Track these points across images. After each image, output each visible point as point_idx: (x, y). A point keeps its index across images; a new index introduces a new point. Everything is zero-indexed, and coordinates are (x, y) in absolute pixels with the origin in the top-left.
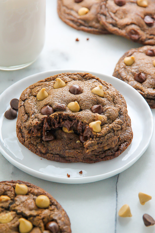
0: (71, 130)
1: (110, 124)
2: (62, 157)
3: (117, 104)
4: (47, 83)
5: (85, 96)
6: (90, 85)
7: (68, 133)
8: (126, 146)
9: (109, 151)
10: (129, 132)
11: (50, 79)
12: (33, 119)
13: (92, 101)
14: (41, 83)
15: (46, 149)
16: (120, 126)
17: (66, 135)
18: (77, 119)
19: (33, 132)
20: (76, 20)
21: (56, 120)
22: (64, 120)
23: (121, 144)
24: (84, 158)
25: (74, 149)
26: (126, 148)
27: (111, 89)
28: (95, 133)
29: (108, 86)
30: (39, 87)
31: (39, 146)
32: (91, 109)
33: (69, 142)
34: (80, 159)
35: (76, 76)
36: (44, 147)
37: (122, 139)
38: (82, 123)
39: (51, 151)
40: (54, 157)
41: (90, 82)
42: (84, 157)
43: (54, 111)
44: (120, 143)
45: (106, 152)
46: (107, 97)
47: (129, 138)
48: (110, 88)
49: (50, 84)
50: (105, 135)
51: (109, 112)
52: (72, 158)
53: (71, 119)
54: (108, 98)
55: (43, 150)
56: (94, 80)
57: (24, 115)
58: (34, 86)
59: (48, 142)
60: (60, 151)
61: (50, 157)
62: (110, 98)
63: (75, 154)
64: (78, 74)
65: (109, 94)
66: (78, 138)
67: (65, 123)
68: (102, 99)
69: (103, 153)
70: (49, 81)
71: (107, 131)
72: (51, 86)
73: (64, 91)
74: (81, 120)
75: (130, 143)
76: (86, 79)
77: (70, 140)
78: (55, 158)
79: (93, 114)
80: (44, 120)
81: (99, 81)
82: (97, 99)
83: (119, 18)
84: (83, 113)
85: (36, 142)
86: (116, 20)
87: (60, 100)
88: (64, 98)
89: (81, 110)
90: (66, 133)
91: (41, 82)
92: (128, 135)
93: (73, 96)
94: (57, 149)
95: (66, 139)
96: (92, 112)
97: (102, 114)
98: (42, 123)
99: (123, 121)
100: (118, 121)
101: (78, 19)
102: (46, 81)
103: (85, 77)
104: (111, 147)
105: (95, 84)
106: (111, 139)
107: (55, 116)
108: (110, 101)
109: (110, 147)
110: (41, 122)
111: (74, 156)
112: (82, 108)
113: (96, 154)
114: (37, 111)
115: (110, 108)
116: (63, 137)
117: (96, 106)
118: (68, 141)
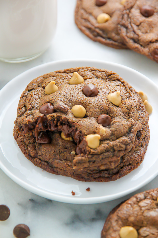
0: (69, 137)
1: (113, 141)
2: (50, 166)
3: (132, 118)
4: (64, 75)
5: (96, 101)
6: (111, 88)
7: (65, 140)
8: (129, 169)
9: (106, 172)
10: (139, 154)
11: (70, 71)
12: (28, 116)
13: (101, 109)
14: (58, 74)
15: (36, 152)
16: (123, 146)
17: (62, 142)
18: (76, 127)
19: (23, 130)
20: (93, 28)
21: (53, 123)
22: (62, 124)
23: (124, 166)
24: (74, 174)
25: (66, 160)
26: (129, 172)
27: (132, 98)
28: (89, 148)
29: (131, 94)
30: (53, 77)
31: (30, 146)
32: (97, 118)
33: (63, 151)
34: (69, 174)
35: (101, 73)
36: (35, 149)
37: (126, 161)
38: (81, 132)
39: (41, 156)
40: (41, 164)
41: (113, 84)
42: (74, 172)
43: (55, 111)
44: (122, 165)
45: (102, 172)
46: (122, 107)
47: (136, 161)
48: (132, 96)
49: (67, 77)
50: (101, 154)
51: (115, 127)
52: (60, 170)
53: (70, 124)
54: (123, 109)
55: (32, 153)
56: (119, 83)
57: (22, 108)
58: (48, 76)
59: (40, 144)
60: (50, 159)
61: (37, 163)
62: (125, 109)
63: (64, 167)
64: (104, 71)
65: (125, 104)
66: (75, 149)
67: (62, 127)
68: (116, 109)
69: (97, 173)
70: (67, 73)
71: (104, 149)
72: (67, 80)
73: (77, 89)
74: (80, 128)
75: (136, 167)
76: (110, 80)
77: (65, 148)
78: (43, 165)
79: (97, 125)
80: (38, 120)
81: (123, 85)
82: (108, 108)
83: (143, 33)
84: (86, 121)
85: (29, 141)
86: (138, 35)
87: (65, 100)
88: (72, 98)
89: (86, 116)
90: (63, 139)
91: (58, 72)
92: (136, 158)
93: (83, 97)
94: (47, 155)
95: (60, 146)
96: (97, 122)
97: (108, 127)
98: (36, 122)
99: (130, 141)
100: (123, 140)
101: (96, 27)
102: (65, 72)
103: (110, 77)
104: (110, 168)
105: (117, 88)
106: (107, 159)
107: (52, 118)
108: (124, 113)
109: (108, 167)
110: (34, 121)
111: (63, 168)
112: (88, 114)
113: (89, 171)
114: (36, 107)
115: (118, 122)
116: (58, 143)
117: (103, 116)
118: (62, 149)
